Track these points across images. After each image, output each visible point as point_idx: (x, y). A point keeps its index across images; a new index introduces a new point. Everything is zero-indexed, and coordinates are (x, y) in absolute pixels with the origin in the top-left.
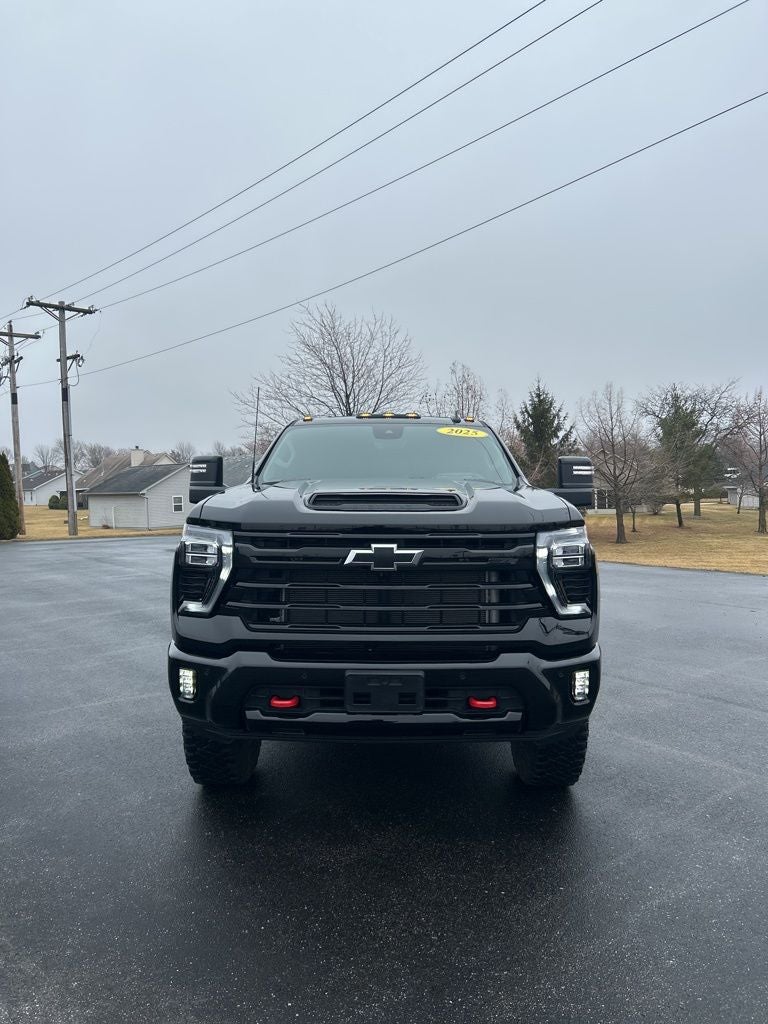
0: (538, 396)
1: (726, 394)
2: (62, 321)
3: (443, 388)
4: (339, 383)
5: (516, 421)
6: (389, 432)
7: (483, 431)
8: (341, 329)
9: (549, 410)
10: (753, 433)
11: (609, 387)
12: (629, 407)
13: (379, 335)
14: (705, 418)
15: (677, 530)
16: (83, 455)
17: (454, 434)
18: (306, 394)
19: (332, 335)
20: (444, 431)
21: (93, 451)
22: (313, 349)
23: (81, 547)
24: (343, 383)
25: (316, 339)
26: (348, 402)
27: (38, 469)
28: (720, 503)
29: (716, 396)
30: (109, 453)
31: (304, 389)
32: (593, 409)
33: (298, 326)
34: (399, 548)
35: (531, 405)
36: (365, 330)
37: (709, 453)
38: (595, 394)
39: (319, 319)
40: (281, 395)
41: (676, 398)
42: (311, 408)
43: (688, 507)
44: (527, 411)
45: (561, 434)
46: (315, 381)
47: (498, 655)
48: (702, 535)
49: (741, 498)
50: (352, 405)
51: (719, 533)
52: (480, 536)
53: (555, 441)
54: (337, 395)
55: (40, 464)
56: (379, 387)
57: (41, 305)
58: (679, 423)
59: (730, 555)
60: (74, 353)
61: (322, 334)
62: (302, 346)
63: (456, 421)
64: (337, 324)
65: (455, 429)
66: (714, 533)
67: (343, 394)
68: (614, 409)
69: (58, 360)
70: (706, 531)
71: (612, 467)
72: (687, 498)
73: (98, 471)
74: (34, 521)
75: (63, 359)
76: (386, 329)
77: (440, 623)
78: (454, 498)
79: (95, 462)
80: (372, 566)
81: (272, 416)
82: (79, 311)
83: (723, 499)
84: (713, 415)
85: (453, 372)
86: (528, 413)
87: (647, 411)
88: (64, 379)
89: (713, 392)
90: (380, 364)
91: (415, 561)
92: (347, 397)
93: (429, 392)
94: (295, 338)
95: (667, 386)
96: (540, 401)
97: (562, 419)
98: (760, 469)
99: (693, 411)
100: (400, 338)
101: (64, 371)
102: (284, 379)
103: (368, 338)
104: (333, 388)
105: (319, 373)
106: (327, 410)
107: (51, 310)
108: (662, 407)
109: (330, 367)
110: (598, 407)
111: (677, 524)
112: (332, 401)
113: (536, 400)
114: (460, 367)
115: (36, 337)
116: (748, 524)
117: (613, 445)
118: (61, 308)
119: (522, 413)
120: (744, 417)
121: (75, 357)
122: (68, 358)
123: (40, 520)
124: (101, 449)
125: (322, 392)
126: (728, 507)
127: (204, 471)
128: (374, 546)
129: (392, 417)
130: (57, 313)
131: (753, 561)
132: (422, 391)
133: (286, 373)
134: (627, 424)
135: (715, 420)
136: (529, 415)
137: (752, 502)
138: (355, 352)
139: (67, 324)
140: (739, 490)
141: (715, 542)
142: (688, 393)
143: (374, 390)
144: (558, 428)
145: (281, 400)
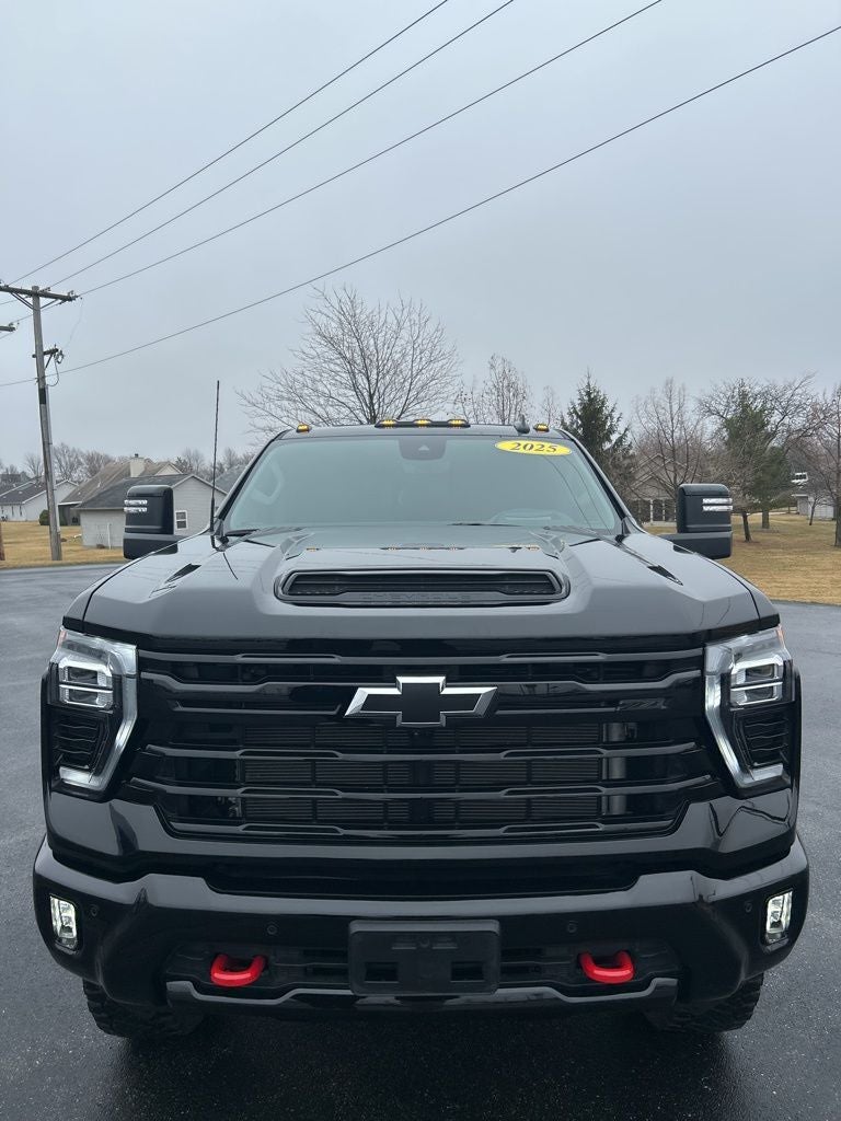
0: (589, 394)
1: (799, 391)
2: (36, 310)
3: (480, 387)
4: (361, 380)
5: (563, 423)
6: (424, 448)
7: (566, 445)
8: (363, 317)
9: (600, 411)
10: (830, 435)
11: (669, 383)
12: (691, 405)
13: (407, 324)
14: (776, 417)
15: (745, 544)
16: (80, 463)
17: (522, 450)
18: (323, 394)
19: (352, 323)
20: (506, 446)
21: (90, 459)
22: (331, 341)
23: (56, 577)
24: (365, 381)
25: (333, 329)
26: (372, 404)
27: (30, 480)
28: (789, 513)
29: (789, 393)
30: (108, 460)
31: (321, 388)
32: (651, 408)
33: (312, 314)
34: (450, 682)
35: (580, 404)
36: (391, 318)
37: (778, 457)
38: (653, 391)
39: (337, 306)
40: (295, 396)
41: (744, 395)
42: (330, 409)
43: (756, 518)
44: (575, 412)
45: (614, 437)
46: (333, 379)
47: (636, 879)
48: (772, 550)
49: (813, 508)
50: (376, 407)
51: (791, 548)
52: (601, 657)
53: (607, 446)
54: (358, 394)
55: (31, 474)
56: (407, 384)
57: (12, 291)
58: (746, 424)
59: (806, 574)
60: (52, 347)
61: (341, 323)
62: (318, 338)
63: (523, 431)
64: (358, 311)
65: (523, 443)
66: (787, 548)
67: (366, 394)
68: (675, 408)
69: (34, 356)
70: (777, 545)
71: (672, 475)
72: (755, 508)
73: (94, 482)
74: (22, 540)
75: (40, 355)
76: (415, 317)
77: (528, 820)
78: (545, 577)
79: (93, 471)
80: (399, 718)
81: (285, 419)
82: (56, 297)
83: (791, 508)
84: (784, 414)
85: (492, 367)
86: (576, 413)
87: (710, 411)
88: (41, 378)
89: (785, 389)
90: (409, 358)
91: (479, 709)
92: (371, 396)
93: (465, 390)
94: (310, 329)
95: (734, 381)
96: (591, 400)
97: (615, 420)
98: (838, 475)
99: (762, 411)
100: (430, 327)
101: (41, 368)
102: (296, 376)
103: (394, 327)
104: (355, 387)
105: (338, 369)
106: (348, 411)
107: (23, 296)
108: (728, 406)
109: (351, 362)
110: (657, 406)
111: (744, 537)
112: (353, 401)
113: (586, 398)
114: (500, 361)
115: (10, 329)
116: (825, 537)
117: (674, 451)
118: (36, 294)
119: (570, 414)
120: (821, 416)
121: (53, 352)
122: (45, 353)
123: (28, 539)
124: (99, 458)
125: (342, 391)
126: (797, 517)
127: (145, 510)
128: (402, 680)
129: (428, 425)
130: (30, 300)
131: (832, 581)
132: (457, 388)
133: (299, 370)
134: (690, 425)
135: (787, 420)
136: (578, 416)
137: (826, 511)
138: (380, 344)
139: (43, 314)
140: (811, 499)
141: (788, 558)
142: (757, 389)
143: (402, 388)
144: (611, 431)
145: (294, 401)
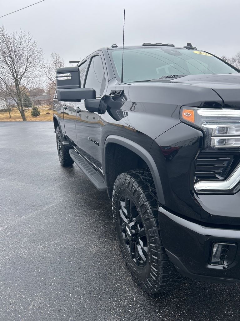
13: (24, 40)
36: (18, 37)
64: (5, 34)
76: (26, 37)
85: (53, 56)
90: (26, 52)
93: (45, 64)
100: (32, 41)
103: (20, 41)
114: (55, 54)
127: (69, 78)
132: (42, 63)
